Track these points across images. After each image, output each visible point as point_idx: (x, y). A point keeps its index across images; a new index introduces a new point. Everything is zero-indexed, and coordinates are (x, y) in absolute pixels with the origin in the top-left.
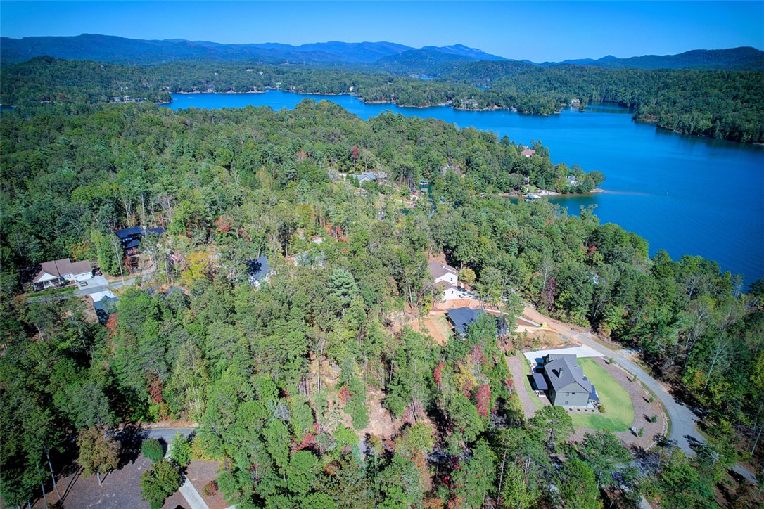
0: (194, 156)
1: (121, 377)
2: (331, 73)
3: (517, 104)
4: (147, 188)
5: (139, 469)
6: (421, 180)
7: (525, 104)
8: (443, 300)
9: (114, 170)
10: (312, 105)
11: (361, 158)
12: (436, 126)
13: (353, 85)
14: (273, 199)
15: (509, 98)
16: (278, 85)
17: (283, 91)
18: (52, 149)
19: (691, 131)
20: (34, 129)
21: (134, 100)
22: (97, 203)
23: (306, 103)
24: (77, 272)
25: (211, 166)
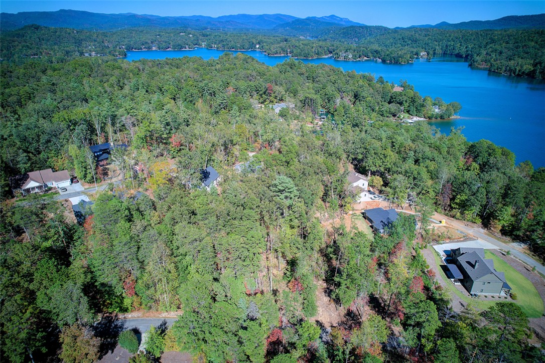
0: (147, 91)
1: (98, 274)
2: (242, 35)
3: (381, 56)
4: (113, 112)
5: (118, 358)
6: (320, 110)
7: (387, 55)
8: (359, 201)
9: (87, 101)
11: (274, 93)
12: (328, 69)
13: (259, 43)
14: (213, 122)
15: (375, 52)
16: (204, 44)
18: (38, 86)
19: (517, 73)
20: (24, 71)
21: (99, 55)
22: (73, 124)
23: (226, 55)
24: (58, 180)
25: (161, 98)
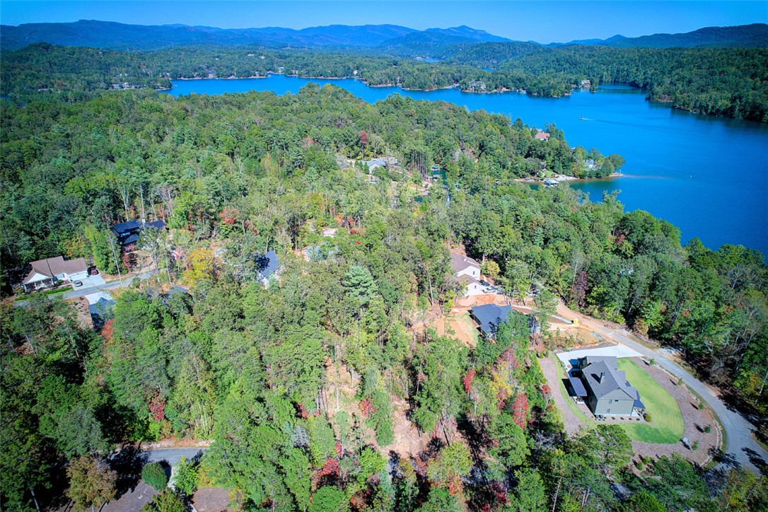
0: (195, 143)
1: (118, 393)
2: (334, 56)
3: (526, 86)
4: (146, 178)
5: (140, 498)
6: (432, 166)
7: (534, 86)
8: (466, 295)
9: (112, 159)
10: (316, 90)
11: (370, 144)
12: (445, 109)
13: (358, 68)
14: (280, 188)
15: (518, 80)
16: (280, 70)
17: (286, 76)
18: (47, 138)
19: (709, 111)
20: (28, 117)
21: (133, 87)
22: (92, 195)
23: (310, 87)
24: (71, 270)
25: (213, 154)
